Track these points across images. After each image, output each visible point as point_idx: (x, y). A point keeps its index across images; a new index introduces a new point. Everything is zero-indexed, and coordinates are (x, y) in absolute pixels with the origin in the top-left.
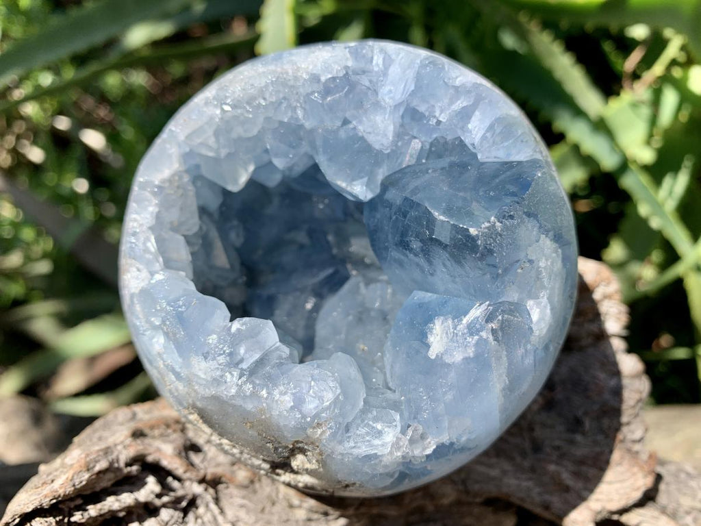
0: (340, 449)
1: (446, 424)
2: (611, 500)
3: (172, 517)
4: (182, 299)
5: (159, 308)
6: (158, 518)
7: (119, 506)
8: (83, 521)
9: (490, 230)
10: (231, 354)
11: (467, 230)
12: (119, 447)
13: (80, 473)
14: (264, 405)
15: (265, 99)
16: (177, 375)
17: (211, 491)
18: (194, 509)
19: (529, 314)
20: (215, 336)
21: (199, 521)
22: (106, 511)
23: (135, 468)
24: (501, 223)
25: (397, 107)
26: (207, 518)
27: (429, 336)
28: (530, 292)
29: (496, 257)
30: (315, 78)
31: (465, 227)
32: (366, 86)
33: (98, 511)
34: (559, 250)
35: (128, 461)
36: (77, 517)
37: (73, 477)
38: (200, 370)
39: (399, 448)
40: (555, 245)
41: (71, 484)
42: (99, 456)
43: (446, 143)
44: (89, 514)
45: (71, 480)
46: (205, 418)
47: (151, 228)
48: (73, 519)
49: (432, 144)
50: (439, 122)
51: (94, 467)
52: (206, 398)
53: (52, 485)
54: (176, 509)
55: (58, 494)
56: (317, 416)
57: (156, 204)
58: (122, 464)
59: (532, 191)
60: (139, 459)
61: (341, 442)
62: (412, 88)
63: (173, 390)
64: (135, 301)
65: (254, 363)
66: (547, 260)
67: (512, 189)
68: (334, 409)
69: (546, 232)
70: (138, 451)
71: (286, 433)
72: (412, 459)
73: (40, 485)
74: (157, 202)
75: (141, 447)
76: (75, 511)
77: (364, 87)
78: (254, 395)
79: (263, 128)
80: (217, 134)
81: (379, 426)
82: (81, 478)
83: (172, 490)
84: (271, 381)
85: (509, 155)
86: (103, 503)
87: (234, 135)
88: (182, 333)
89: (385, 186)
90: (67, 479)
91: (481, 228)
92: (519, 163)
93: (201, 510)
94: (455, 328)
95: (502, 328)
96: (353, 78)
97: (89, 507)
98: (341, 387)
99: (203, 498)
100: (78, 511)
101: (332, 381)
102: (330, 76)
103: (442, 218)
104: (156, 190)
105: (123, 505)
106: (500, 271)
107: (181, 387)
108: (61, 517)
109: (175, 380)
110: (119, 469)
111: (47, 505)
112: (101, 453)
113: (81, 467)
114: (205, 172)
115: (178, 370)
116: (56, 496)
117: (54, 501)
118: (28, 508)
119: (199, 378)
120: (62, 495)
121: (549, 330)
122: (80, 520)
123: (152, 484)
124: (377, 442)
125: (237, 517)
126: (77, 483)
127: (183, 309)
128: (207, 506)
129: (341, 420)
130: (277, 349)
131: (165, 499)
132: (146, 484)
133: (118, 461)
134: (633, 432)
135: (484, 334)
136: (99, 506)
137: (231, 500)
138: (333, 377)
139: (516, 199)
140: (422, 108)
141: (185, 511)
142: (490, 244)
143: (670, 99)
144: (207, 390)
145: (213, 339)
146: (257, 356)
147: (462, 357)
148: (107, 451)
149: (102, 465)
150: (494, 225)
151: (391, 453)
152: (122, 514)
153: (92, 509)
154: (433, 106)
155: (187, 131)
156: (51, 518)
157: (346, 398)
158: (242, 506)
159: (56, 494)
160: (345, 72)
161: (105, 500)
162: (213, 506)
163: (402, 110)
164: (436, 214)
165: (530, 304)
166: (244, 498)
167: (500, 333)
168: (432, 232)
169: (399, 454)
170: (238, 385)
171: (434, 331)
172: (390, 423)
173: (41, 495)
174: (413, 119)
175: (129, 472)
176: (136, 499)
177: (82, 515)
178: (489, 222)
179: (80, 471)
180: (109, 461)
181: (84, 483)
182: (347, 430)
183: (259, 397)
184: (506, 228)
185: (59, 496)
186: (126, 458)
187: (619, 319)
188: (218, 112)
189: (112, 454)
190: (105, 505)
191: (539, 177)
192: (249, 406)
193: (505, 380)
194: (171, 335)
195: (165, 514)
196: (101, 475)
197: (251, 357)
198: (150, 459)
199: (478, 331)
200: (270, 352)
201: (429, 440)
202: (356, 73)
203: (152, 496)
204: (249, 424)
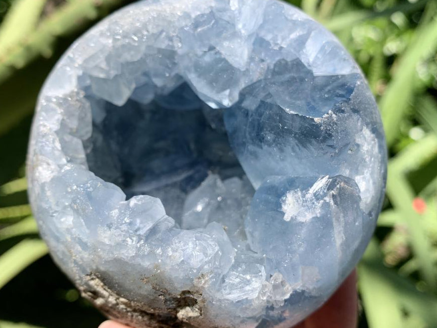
0: (218, 296)
1: (300, 272)
4: (90, 182)
5: (70, 190)
9: (328, 119)
10: (130, 224)
11: (313, 120)
14: (160, 261)
15: (148, 31)
16: (84, 246)
19: (357, 186)
20: (116, 211)
24: (336, 115)
25: (250, 36)
27: (283, 206)
28: (357, 169)
29: (334, 140)
30: (187, 15)
31: (311, 117)
32: (225, 21)
34: (376, 139)
38: (105, 237)
39: (264, 294)
40: (373, 135)
43: (287, 63)
46: (106, 280)
47: (57, 132)
49: (275, 65)
50: (281, 48)
52: (109, 262)
56: (201, 268)
57: (61, 113)
59: (355, 93)
61: (219, 290)
62: (261, 22)
63: (78, 260)
64: (46, 188)
65: (148, 230)
66: (368, 145)
67: (341, 92)
68: (215, 262)
69: (367, 124)
71: (176, 285)
72: (274, 304)
74: (62, 111)
77: (224, 22)
78: (152, 253)
79: (145, 55)
80: (108, 59)
81: (248, 277)
84: (165, 242)
85: (335, 70)
87: (122, 60)
88: (91, 208)
89: (243, 96)
91: (322, 118)
92: (343, 76)
94: (304, 196)
95: (339, 194)
96: (218, 15)
98: (219, 245)
101: (212, 241)
102: (199, 13)
103: (292, 112)
104: (61, 101)
106: (337, 151)
107: (86, 255)
109: (81, 250)
114: (95, 91)
115: (85, 240)
119: (104, 244)
121: (372, 200)
124: (248, 288)
127: (91, 189)
129: (220, 271)
130: (166, 219)
135: (327, 199)
138: (211, 238)
139: (344, 99)
140: (269, 37)
142: (329, 130)
144: (111, 255)
145: (115, 213)
146: (149, 225)
147: (311, 217)
150: (331, 116)
151: (258, 298)
154: (277, 36)
155: (86, 56)
157: (223, 253)
160: (210, 10)
163: (253, 40)
164: (287, 110)
165: (358, 179)
167: (338, 199)
168: (284, 124)
169: (265, 298)
170: (137, 247)
171: (287, 202)
172: (257, 273)
174: (261, 46)
178: (328, 114)
182: (224, 281)
183: (156, 254)
184: (339, 119)
188: (110, 41)
191: (359, 85)
192: (146, 264)
193: (342, 237)
194: (80, 211)
197: (145, 226)
199: (322, 197)
200: (160, 222)
201: (287, 286)
202: (219, 11)
204: (145, 280)
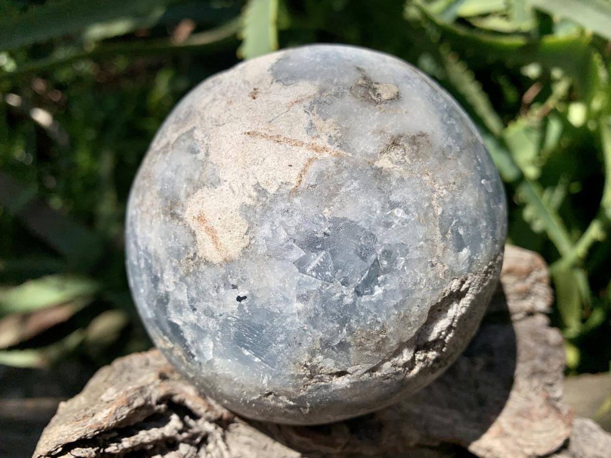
2: (539, 447)
3: (189, 451)
6: (177, 452)
7: (150, 439)
8: (118, 451)
12: (151, 387)
13: (122, 408)
17: (220, 429)
18: (205, 445)
21: (209, 455)
22: (138, 443)
23: (163, 406)
26: (215, 453)
33: (131, 443)
35: (159, 399)
36: (112, 448)
37: (116, 411)
41: (114, 417)
42: (136, 394)
44: (122, 446)
45: (114, 414)
48: (107, 450)
51: (133, 403)
53: (94, 418)
54: (191, 444)
55: (102, 426)
58: (153, 402)
60: (167, 399)
70: (167, 392)
73: (82, 418)
75: (169, 388)
76: (111, 443)
82: (121, 412)
83: (190, 427)
86: (137, 436)
90: (110, 412)
93: (210, 446)
97: (123, 439)
99: (213, 435)
100: (114, 443)
105: (153, 439)
108: (98, 448)
110: (151, 407)
111: (90, 436)
112: (138, 391)
113: (123, 402)
116: (100, 428)
117: (98, 432)
118: (73, 438)
120: (106, 427)
122: (115, 450)
123: (175, 422)
125: (241, 453)
126: (118, 417)
128: (216, 443)
131: (185, 435)
132: (169, 421)
133: (150, 399)
134: (555, 391)
136: (133, 438)
137: (237, 438)
141: (198, 447)
143: (555, 128)
148: (142, 390)
149: (138, 402)
152: (150, 447)
153: (126, 441)
156: (91, 448)
158: (248, 443)
159: (101, 426)
161: (137, 434)
162: (220, 443)
166: (250, 436)
173: (85, 427)
175: (159, 410)
176: (163, 434)
177: (117, 446)
179: (122, 407)
180: (144, 398)
181: (124, 417)
185: (103, 428)
186: (158, 397)
187: (545, 298)
189: (146, 393)
190: (137, 438)
195: (184, 448)
196: (138, 411)
198: (176, 399)
203: (175, 432)
